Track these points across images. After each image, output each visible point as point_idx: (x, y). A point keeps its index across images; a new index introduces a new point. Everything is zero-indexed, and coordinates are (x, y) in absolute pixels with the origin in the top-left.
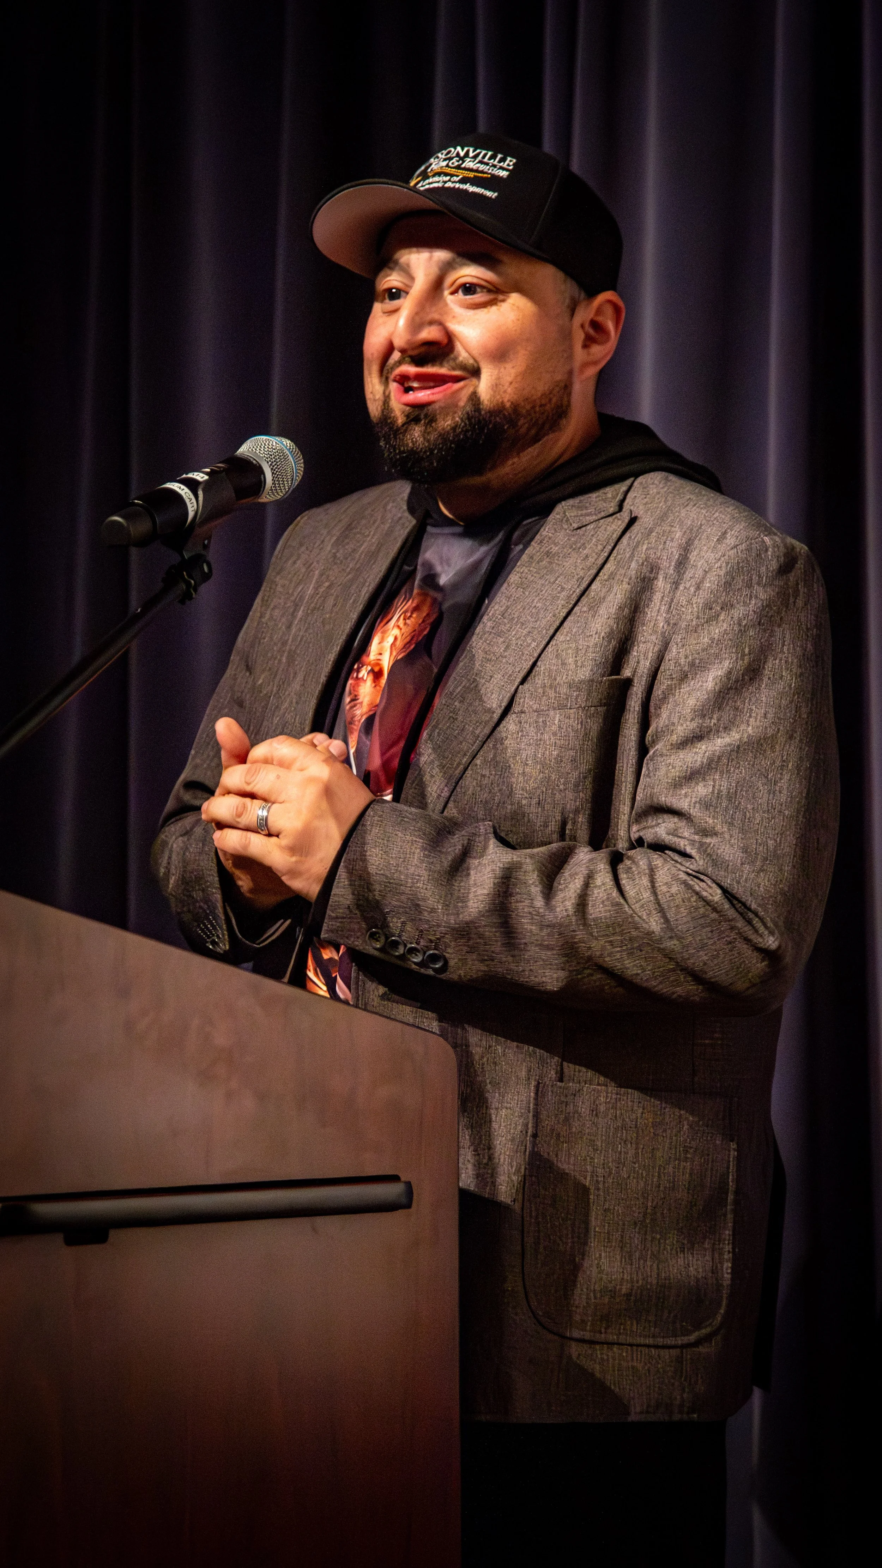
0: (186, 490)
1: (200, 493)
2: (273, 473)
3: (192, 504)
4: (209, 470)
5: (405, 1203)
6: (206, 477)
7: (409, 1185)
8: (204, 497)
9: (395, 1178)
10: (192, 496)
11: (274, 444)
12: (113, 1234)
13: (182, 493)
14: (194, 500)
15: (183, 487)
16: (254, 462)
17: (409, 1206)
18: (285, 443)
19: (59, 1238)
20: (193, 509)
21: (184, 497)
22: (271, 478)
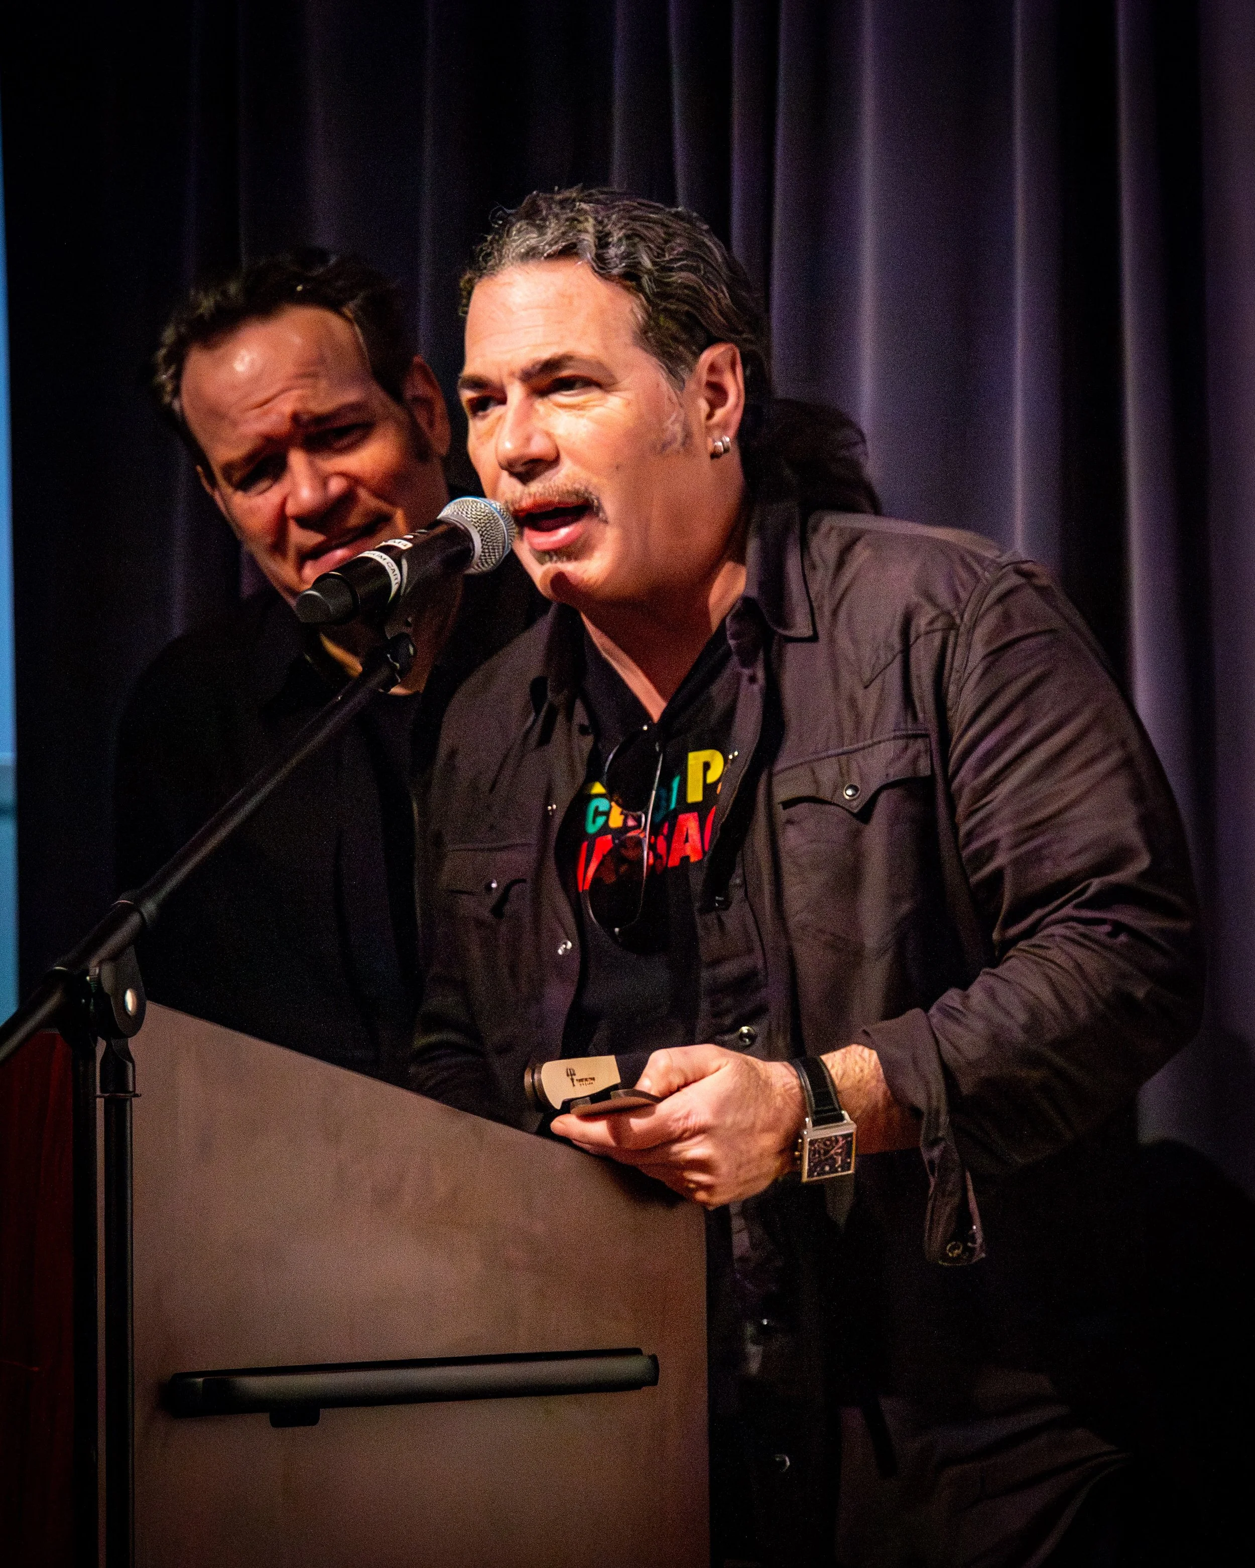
0: (389, 559)
1: (404, 563)
2: (482, 540)
3: (396, 576)
4: (412, 537)
5: (651, 1378)
6: (409, 545)
7: (654, 1358)
8: (409, 568)
9: (636, 1352)
10: (395, 567)
11: (483, 506)
12: (324, 1413)
13: (384, 563)
14: (397, 572)
15: (384, 556)
16: (461, 527)
17: (654, 1382)
18: (494, 505)
19: (265, 1417)
20: (396, 581)
21: (387, 568)
22: (481, 546)
